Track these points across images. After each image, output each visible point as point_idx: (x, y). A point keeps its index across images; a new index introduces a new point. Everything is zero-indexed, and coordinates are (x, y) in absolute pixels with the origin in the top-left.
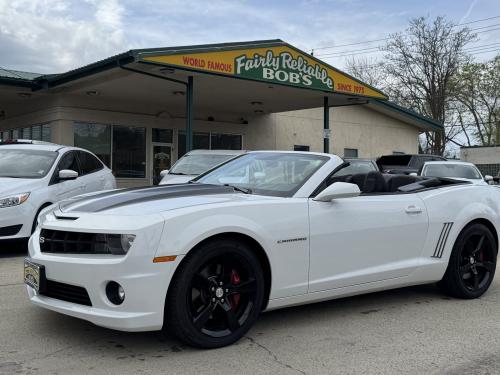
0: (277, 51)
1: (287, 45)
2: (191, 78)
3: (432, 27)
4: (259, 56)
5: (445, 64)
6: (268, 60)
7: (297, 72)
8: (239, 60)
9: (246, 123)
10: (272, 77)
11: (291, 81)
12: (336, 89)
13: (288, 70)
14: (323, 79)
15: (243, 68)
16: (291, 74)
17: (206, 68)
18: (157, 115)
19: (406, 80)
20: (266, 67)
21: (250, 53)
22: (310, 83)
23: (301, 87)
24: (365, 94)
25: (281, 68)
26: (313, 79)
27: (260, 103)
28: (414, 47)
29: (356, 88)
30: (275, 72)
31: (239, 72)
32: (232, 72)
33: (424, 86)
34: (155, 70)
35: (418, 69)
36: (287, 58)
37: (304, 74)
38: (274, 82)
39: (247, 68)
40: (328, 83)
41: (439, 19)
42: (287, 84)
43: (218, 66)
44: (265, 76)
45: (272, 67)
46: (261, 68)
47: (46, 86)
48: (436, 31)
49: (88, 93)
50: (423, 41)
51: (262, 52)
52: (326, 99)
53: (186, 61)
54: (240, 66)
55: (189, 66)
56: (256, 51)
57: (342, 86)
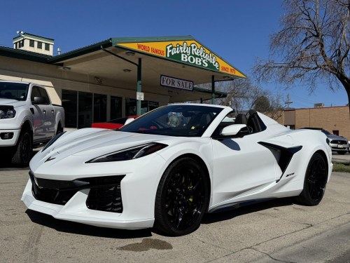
0: (189, 43)
4: (179, 46)
6: (184, 49)
7: (200, 57)
10: (186, 60)
11: (197, 63)
12: (220, 70)
13: (195, 56)
14: (213, 63)
15: (170, 53)
16: (197, 59)
17: (150, 52)
20: (183, 53)
21: (174, 44)
22: (207, 65)
23: (201, 67)
24: (236, 74)
26: (208, 62)
29: (231, 70)
30: (188, 56)
32: (165, 56)
34: (123, 54)
36: (195, 47)
37: (203, 59)
38: (184, 64)
39: (173, 54)
40: (216, 65)
42: (194, 66)
43: (157, 51)
45: (186, 53)
46: (180, 54)
51: (181, 43)
53: (139, 47)
54: (169, 51)
55: (141, 50)
56: (178, 42)
57: (224, 68)
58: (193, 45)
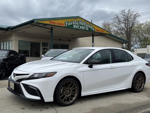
0: (78, 20)
1: (81, 18)
2: (52, 28)
3: (127, 12)
4: (72, 21)
5: (131, 23)
6: (75, 22)
7: (84, 26)
8: (66, 22)
9: (70, 41)
10: (76, 27)
11: (82, 28)
12: (96, 31)
13: (81, 25)
14: (92, 28)
15: (67, 25)
16: (82, 27)
17: (56, 25)
18: (44, 39)
19: (119, 28)
20: (74, 24)
21: (70, 20)
22: (88, 29)
23: (85, 30)
25: (79, 25)
27: (74, 35)
28: (122, 19)
29: (102, 31)
30: (77, 26)
31: (66, 26)
32: (64, 26)
33: (125, 30)
34: (41, 25)
35: (123, 25)
36: (81, 22)
37: (86, 27)
38: (77, 29)
39: (69, 25)
41: (129, 10)
42: (81, 30)
43: (60, 24)
44: (74, 27)
45: (76, 24)
46: (73, 25)
47: (10, 30)
48: (128, 14)
49: (22, 32)
50: (124, 17)
51: (73, 20)
52: (93, 34)
53: (50, 22)
54: (66, 24)
55: (51, 24)
56: (72, 20)
57: (97, 30)
58: (80, 21)
